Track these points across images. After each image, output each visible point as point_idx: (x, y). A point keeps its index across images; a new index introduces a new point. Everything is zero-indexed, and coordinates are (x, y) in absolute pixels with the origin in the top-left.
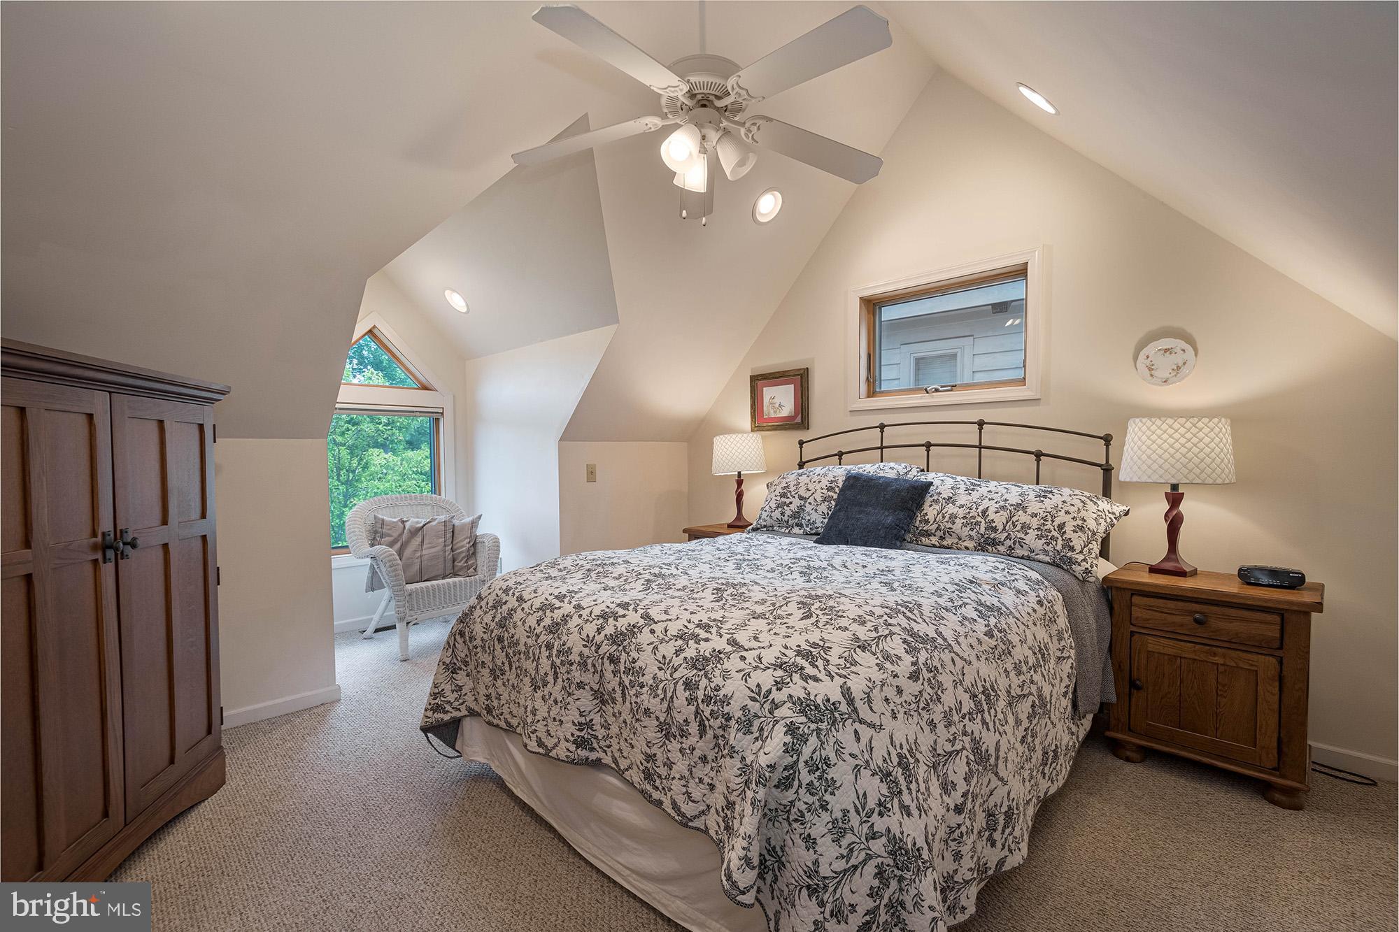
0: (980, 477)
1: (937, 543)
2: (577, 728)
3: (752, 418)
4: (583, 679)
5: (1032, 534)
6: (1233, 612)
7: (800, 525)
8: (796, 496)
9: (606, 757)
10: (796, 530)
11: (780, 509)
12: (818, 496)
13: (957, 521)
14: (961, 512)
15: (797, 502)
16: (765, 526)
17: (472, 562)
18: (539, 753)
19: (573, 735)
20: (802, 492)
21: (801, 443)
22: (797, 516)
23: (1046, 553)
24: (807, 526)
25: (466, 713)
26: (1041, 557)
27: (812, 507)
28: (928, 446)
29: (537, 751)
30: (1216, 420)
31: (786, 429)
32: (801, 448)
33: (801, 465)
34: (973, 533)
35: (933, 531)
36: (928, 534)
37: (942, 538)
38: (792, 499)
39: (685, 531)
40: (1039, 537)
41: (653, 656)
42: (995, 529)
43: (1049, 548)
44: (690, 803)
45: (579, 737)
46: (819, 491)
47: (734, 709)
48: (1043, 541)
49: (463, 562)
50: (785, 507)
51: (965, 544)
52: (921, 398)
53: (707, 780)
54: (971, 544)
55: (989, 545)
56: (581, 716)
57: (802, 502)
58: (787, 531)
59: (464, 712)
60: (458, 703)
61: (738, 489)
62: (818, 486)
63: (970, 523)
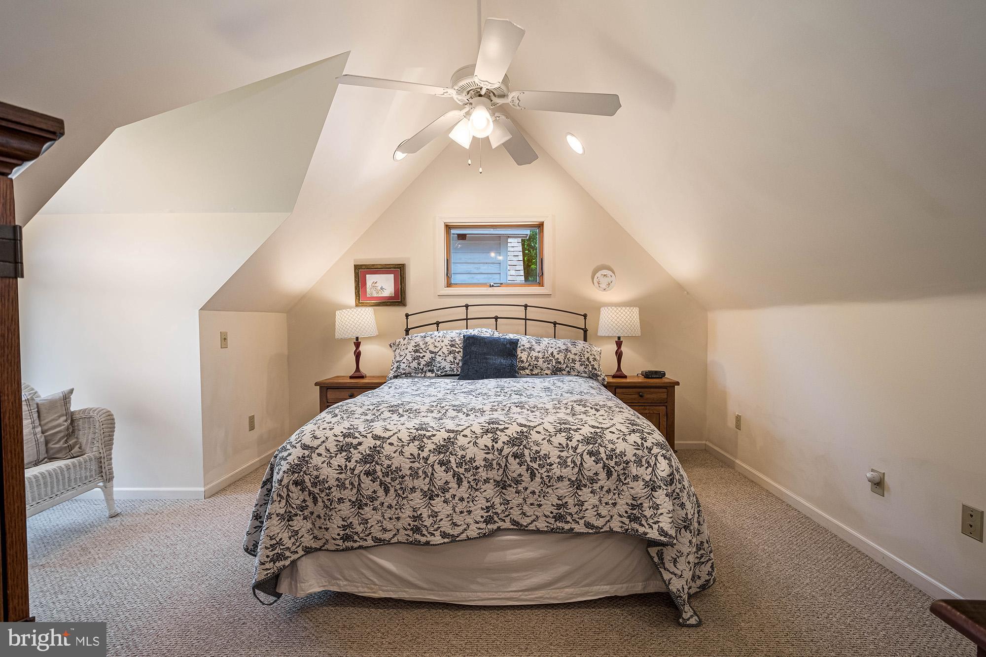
0: (555, 338)
1: (529, 373)
2: (485, 511)
3: (356, 296)
4: (488, 476)
5: (578, 364)
6: (652, 390)
7: (432, 371)
8: (428, 351)
9: (505, 524)
10: (429, 374)
11: (416, 361)
12: (445, 350)
13: (539, 360)
14: (540, 355)
15: (428, 356)
16: (404, 374)
17: (73, 441)
18: (444, 543)
19: (482, 517)
20: (432, 348)
21: (407, 316)
22: (430, 365)
23: (585, 372)
24: (438, 371)
25: (303, 553)
26: (583, 375)
27: (441, 358)
28: (496, 318)
29: (442, 542)
30: (632, 308)
31: (387, 305)
32: (407, 319)
33: (407, 331)
34: (550, 366)
35: (527, 367)
36: (524, 369)
37: (531, 370)
38: (424, 354)
39: (316, 384)
40: (581, 365)
41: (551, 446)
42: (560, 363)
43: (586, 370)
44: (601, 519)
45: (487, 516)
46: (445, 347)
47: (630, 456)
48: (583, 367)
49: (61, 443)
50: (420, 359)
51: (545, 372)
52: (487, 290)
53: (611, 502)
54: (549, 372)
55: (558, 371)
56: (487, 502)
57: (433, 355)
58: (423, 375)
59: (301, 553)
60: (295, 547)
61: (356, 349)
62: (443, 344)
63: (547, 361)
